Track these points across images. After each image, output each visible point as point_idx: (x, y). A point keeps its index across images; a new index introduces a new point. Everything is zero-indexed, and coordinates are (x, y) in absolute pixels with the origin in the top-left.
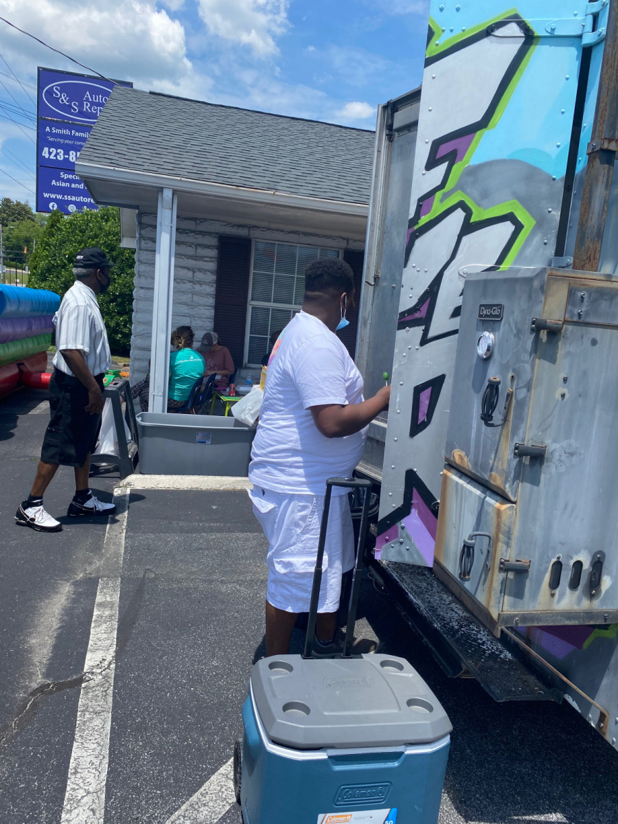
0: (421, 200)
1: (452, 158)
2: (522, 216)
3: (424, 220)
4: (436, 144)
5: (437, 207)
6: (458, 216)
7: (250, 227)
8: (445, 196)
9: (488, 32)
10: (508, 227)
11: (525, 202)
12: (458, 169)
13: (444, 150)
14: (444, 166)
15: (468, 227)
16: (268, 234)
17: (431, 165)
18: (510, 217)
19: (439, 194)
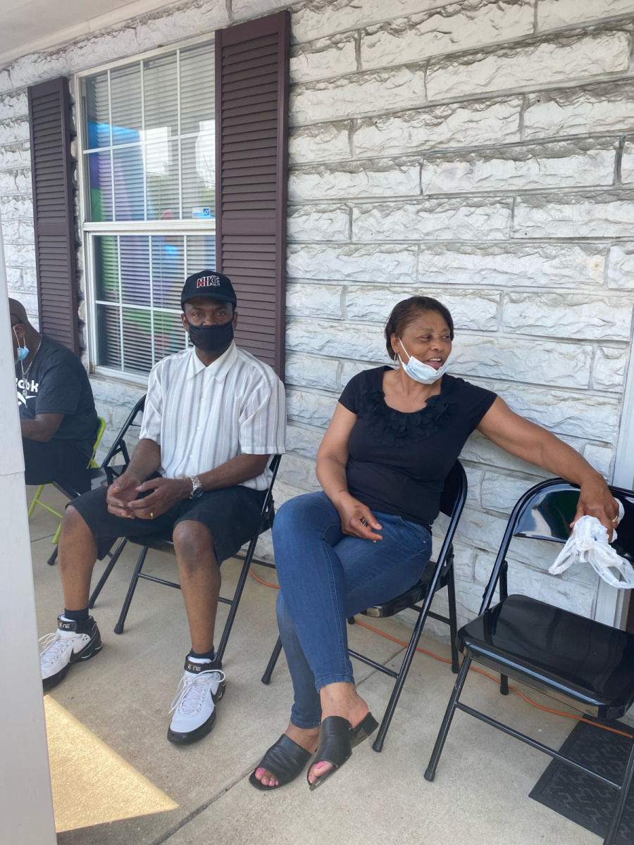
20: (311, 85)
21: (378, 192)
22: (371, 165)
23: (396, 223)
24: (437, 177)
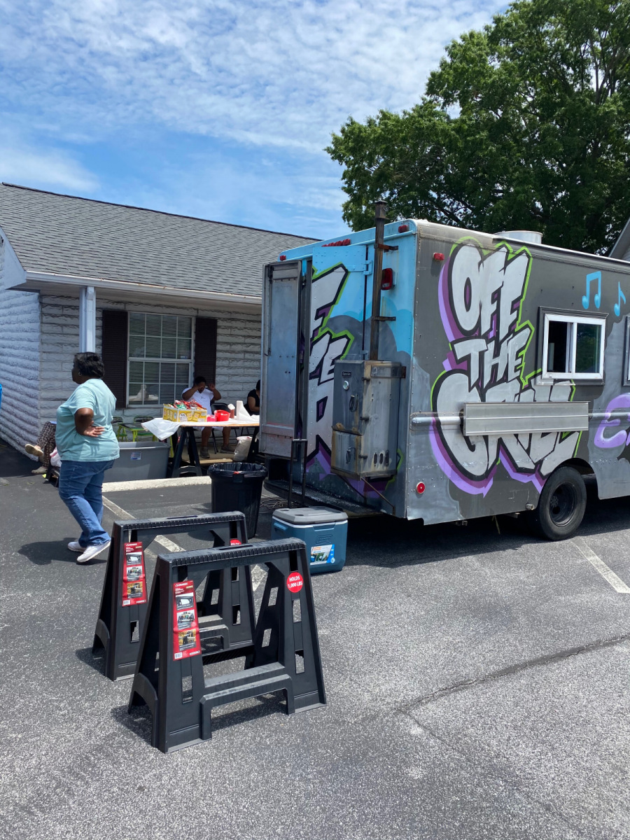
0: (314, 331)
1: (324, 315)
2: (350, 335)
3: (316, 338)
4: (318, 310)
5: (320, 334)
6: (327, 337)
7: (125, 303)
8: (322, 329)
9: (332, 270)
10: (345, 340)
11: (350, 331)
12: (326, 319)
13: (320, 313)
14: (321, 319)
15: (331, 341)
16: (140, 308)
17: (316, 318)
18: (345, 336)
19: (320, 329)
20: (221, 335)
21: (236, 357)
22: (233, 352)
23: (240, 363)
24: (247, 356)
